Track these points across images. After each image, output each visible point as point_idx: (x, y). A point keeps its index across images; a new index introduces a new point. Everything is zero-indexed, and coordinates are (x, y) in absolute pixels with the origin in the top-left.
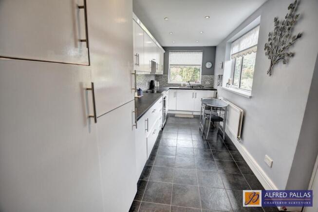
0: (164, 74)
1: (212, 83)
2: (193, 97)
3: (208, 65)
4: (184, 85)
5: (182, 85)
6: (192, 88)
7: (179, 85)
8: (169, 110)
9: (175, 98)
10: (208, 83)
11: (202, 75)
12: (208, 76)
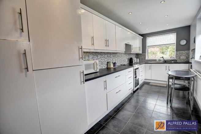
0: (143, 53)
1: (188, 57)
2: (166, 70)
3: (183, 42)
4: (160, 60)
5: (157, 60)
6: (165, 62)
7: (155, 60)
8: (145, 79)
9: (150, 70)
10: (183, 57)
11: (176, 51)
12: (183, 52)
